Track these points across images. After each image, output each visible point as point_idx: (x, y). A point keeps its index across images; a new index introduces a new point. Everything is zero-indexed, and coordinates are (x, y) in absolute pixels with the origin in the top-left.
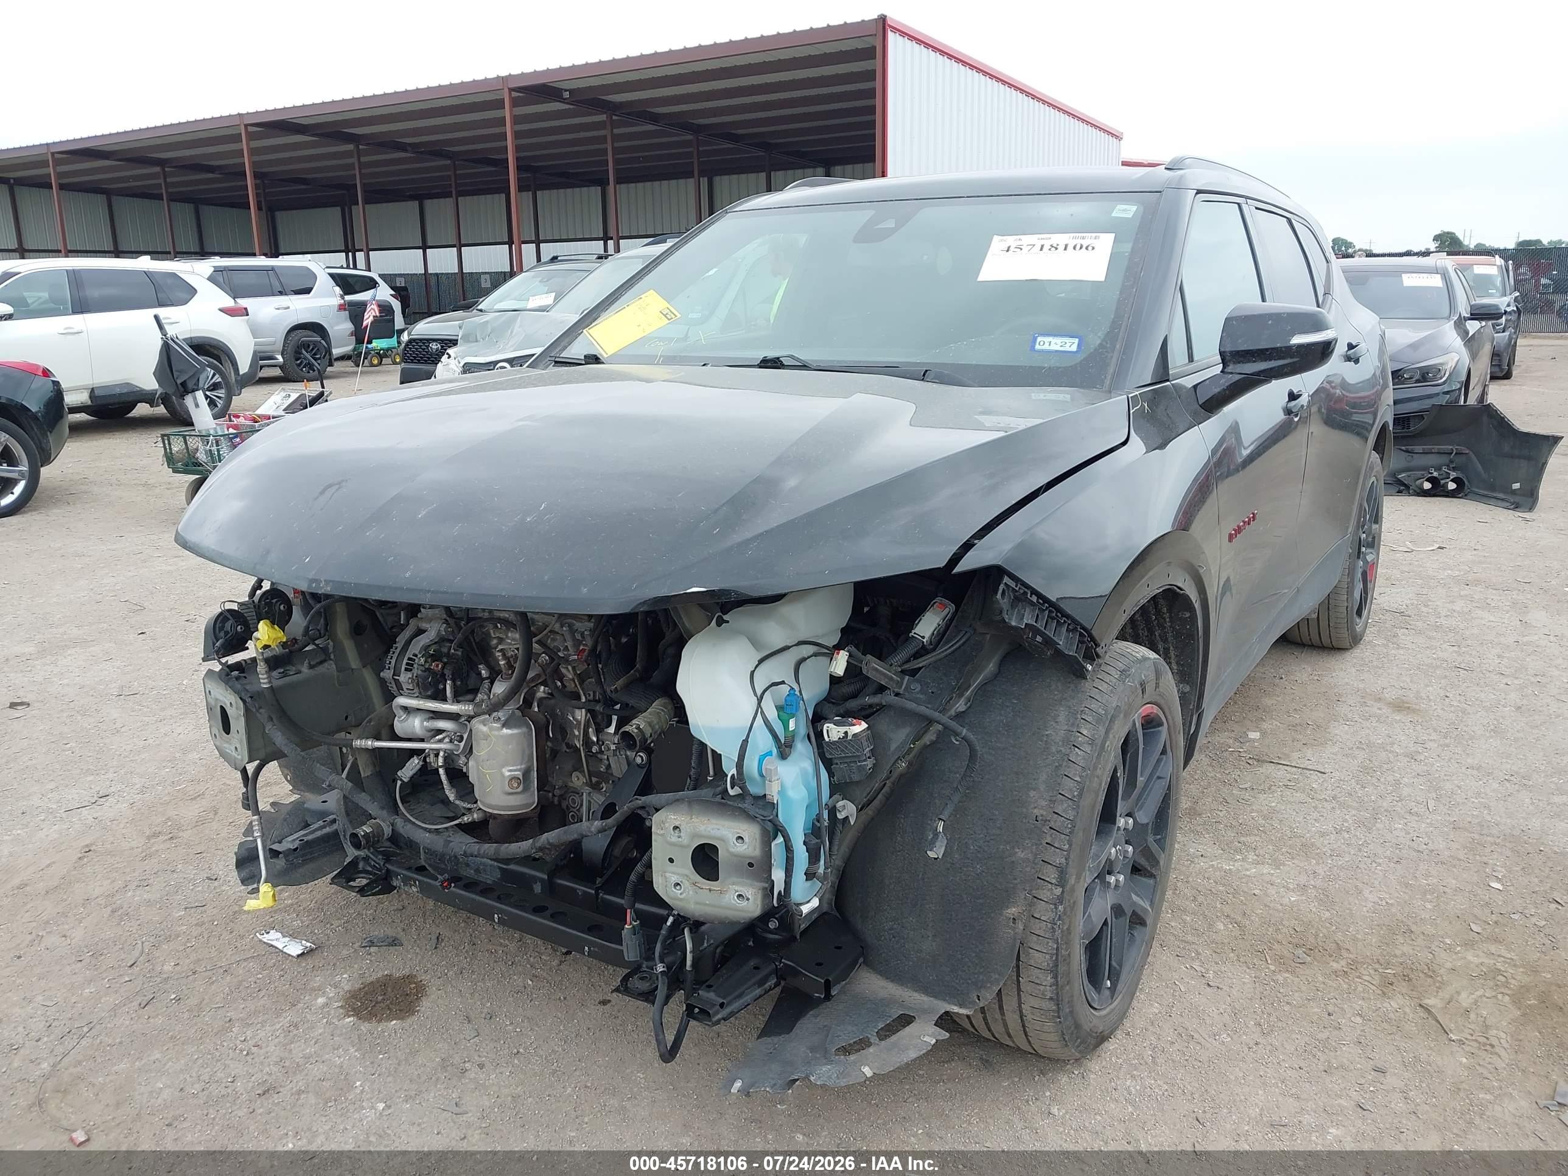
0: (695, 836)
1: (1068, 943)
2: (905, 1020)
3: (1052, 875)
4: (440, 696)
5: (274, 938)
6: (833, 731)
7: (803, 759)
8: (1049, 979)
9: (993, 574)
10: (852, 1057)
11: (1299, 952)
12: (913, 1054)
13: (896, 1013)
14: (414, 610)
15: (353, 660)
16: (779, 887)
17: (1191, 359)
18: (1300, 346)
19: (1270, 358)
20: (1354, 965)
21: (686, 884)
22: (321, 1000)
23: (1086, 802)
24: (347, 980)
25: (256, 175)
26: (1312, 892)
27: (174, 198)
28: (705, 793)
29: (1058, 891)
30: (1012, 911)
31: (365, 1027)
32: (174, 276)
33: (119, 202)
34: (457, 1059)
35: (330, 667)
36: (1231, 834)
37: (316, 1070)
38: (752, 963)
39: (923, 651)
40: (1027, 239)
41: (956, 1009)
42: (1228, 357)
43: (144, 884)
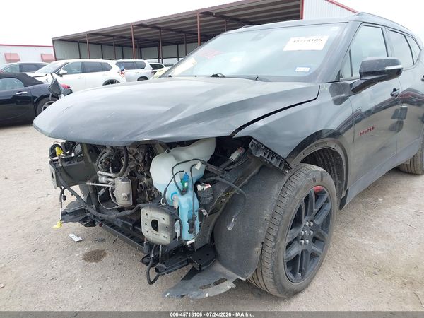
0: (151, 217)
1: (277, 261)
2: (223, 280)
3: (272, 239)
4: (108, 171)
5: (72, 236)
6: (200, 188)
7: (190, 196)
8: (271, 272)
9: (248, 139)
10: (204, 290)
11: (376, 270)
12: (222, 291)
13: (221, 277)
14: (105, 147)
15: (90, 160)
16: (178, 235)
17: (352, 75)
18: (388, 70)
19: (377, 75)
20: (393, 277)
21: (150, 232)
22: (78, 255)
23: (286, 216)
24: (87, 250)
25: (135, 39)
26: (386, 251)
27: (116, 45)
28: (155, 204)
29: (274, 244)
30: (257, 249)
31: (86, 263)
32: (107, 63)
33: (104, 47)
34: (106, 276)
35: (83, 162)
36: (363, 230)
37: (68, 274)
38: (180, 257)
39: (233, 163)
40: (301, 38)
41: (241, 278)
42: (363, 74)
43: (48, 218)
